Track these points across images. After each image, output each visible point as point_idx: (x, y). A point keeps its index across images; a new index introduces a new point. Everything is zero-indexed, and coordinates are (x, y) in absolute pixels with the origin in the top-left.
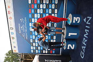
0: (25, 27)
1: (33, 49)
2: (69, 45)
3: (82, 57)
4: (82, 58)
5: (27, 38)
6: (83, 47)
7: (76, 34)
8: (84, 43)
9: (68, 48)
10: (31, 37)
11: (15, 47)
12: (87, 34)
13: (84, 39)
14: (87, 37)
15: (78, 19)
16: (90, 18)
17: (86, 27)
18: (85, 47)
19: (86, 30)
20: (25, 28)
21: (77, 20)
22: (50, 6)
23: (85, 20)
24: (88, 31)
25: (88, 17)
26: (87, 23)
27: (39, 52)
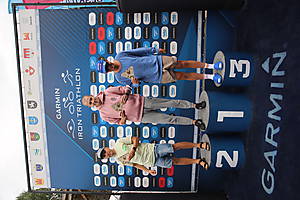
0: (75, 99)
1: (101, 175)
2: (221, 154)
3: (269, 188)
4: (269, 191)
5: (80, 135)
6: (266, 155)
7: (240, 114)
8: (270, 141)
9: (219, 164)
10: (95, 132)
11: (39, 168)
12: (278, 108)
13: (270, 125)
14: (279, 118)
15: (244, 66)
16: (282, 56)
17: (273, 85)
18: (274, 154)
19: (272, 97)
20: (75, 103)
21: (240, 70)
22: (155, 33)
23: (266, 66)
24: (280, 97)
25: (275, 56)
26: (275, 73)
27: (122, 183)
